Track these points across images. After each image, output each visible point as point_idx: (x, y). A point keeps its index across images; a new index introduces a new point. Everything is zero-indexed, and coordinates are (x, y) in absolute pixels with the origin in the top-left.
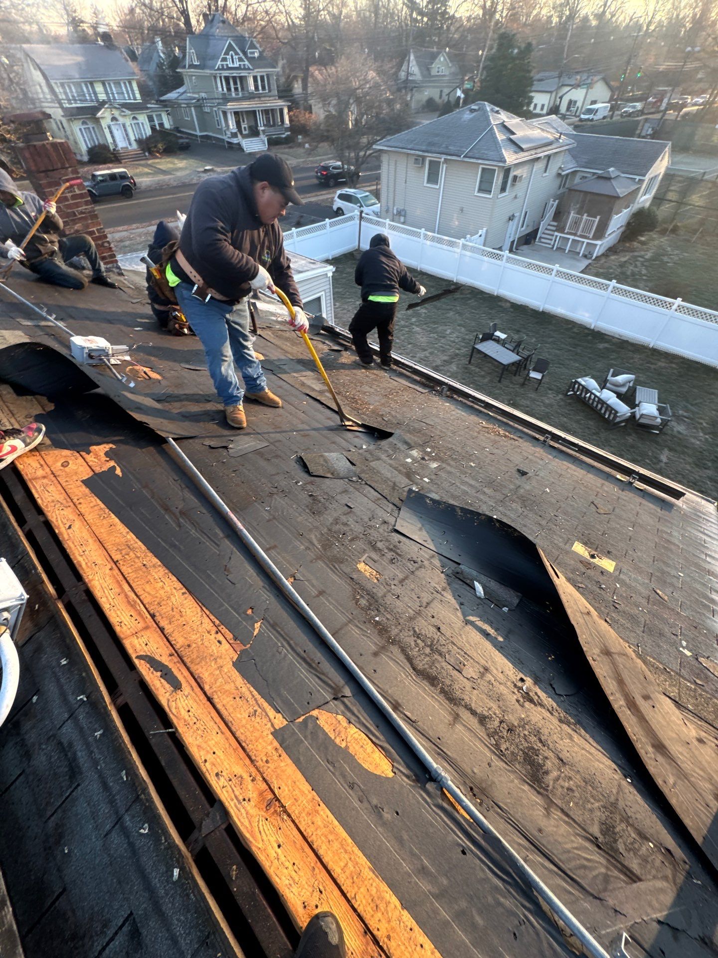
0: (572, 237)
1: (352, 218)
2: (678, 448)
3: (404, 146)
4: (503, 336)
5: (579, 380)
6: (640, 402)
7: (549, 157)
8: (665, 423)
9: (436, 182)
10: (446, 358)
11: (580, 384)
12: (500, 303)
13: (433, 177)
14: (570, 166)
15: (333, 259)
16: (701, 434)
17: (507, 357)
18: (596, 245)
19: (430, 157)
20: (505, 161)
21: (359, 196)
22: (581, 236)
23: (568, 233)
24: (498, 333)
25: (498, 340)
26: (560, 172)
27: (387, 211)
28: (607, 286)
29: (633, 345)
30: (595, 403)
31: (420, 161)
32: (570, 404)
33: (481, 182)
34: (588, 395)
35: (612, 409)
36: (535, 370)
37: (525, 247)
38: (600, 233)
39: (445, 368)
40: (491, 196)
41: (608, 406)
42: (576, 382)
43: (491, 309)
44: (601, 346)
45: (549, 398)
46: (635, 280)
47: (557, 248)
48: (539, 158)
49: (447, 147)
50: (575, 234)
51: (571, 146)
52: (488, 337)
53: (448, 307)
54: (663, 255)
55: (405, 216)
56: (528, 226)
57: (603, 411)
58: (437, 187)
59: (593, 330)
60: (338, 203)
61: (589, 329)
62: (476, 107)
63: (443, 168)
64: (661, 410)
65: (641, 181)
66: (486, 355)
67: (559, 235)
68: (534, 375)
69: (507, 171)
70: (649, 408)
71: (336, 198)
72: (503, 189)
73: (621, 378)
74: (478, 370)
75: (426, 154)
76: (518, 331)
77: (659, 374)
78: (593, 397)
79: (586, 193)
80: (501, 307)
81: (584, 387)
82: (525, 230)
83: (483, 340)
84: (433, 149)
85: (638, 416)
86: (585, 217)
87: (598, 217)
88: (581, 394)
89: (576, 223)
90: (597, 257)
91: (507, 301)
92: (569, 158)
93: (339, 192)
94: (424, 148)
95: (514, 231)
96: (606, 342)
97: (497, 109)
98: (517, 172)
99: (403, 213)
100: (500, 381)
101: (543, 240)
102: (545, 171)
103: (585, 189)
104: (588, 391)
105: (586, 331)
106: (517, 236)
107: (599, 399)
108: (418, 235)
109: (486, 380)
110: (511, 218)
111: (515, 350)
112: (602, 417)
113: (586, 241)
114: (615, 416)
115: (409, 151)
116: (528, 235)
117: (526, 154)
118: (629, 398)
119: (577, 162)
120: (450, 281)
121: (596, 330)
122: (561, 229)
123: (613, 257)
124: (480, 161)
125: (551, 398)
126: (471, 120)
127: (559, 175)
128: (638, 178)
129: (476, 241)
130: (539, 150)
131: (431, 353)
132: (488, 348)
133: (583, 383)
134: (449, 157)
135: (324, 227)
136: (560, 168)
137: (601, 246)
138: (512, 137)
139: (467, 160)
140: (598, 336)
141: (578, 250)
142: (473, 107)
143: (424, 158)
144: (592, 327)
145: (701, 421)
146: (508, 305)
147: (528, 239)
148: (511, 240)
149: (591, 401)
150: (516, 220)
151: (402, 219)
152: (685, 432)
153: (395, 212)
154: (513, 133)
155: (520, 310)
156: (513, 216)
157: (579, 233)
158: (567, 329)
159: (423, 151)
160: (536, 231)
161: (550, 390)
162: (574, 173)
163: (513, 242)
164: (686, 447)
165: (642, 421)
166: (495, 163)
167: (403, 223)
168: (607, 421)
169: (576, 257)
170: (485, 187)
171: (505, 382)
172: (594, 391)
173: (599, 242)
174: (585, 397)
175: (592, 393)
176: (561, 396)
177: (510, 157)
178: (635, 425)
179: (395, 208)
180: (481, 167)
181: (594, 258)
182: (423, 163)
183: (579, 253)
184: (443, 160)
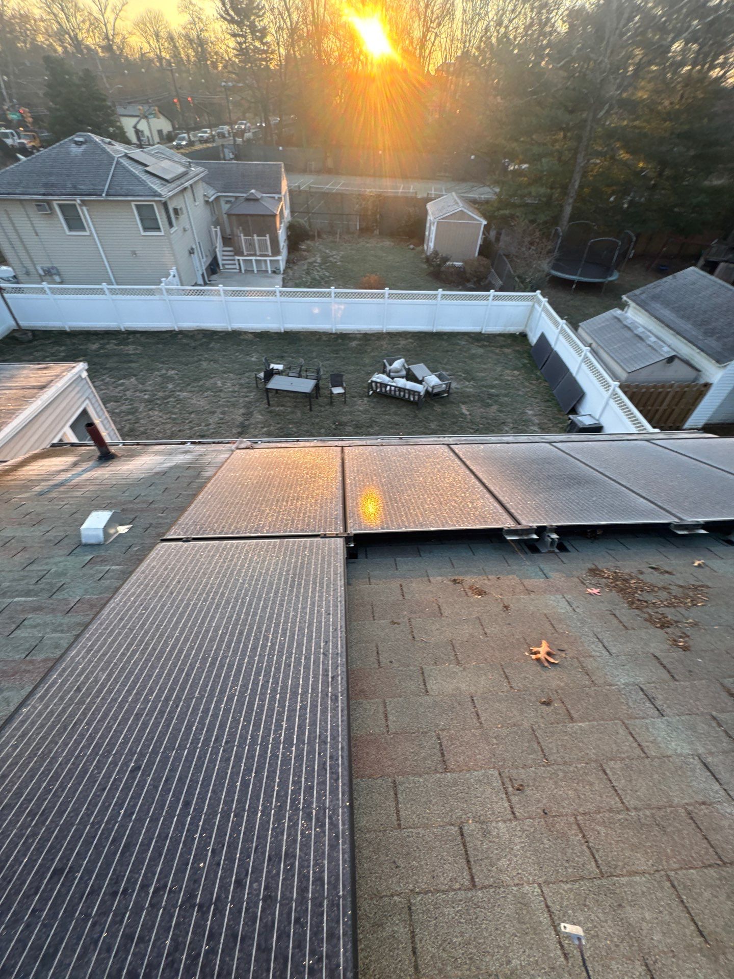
0: (253, 258)
2: (466, 400)
3: (10, 191)
4: (280, 367)
5: (374, 379)
6: (423, 377)
7: (191, 185)
8: (449, 386)
9: (83, 228)
10: (242, 411)
11: (376, 383)
12: (241, 337)
13: (75, 222)
14: (212, 194)
16: (467, 383)
17: (306, 385)
18: (278, 261)
19: (56, 201)
20: (161, 195)
22: (261, 255)
23: (248, 255)
24: (273, 366)
25: (279, 373)
26: (207, 199)
27: (28, 273)
29: (373, 335)
30: (398, 393)
31: (44, 207)
32: (377, 402)
33: (142, 220)
34: (388, 388)
35: (415, 392)
36: (334, 386)
37: (214, 277)
38: (275, 249)
39: (252, 421)
40: (162, 234)
41: (410, 391)
42: (372, 382)
43: (239, 345)
44: (354, 344)
45: (360, 405)
46: (326, 282)
47: (245, 270)
48: (185, 189)
49: (75, 187)
50: (255, 255)
51: (202, 175)
52: (270, 374)
53: (196, 359)
55: (58, 274)
56: (207, 256)
57: (407, 396)
58: (87, 233)
59: (336, 334)
61: (331, 334)
62: (81, 139)
63: (84, 213)
64: (440, 377)
65: (280, 199)
66: (277, 391)
67: (240, 258)
68: (338, 390)
69: (165, 205)
70: (433, 380)
72: (171, 224)
73: (396, 365)
74: (282, 408)
75: (50, 198)
77: (409, 351)
78: (393, 388)
79: (238, 215)
81: (381, 384)
82: (206, 261)
83: (268, 378)
84: (58, 191)
85: (430, 389)
86: (256, 237)
87: (268, 235)
88: (381, 390)
89: (250, 244)
90: (284, 270)
91: (246, 333)
92: (205, 185)
94: (43, 191)
95: (200, 264)
96: (354, 340)
97: (108, 140)
98: (174, 205)
99: (54, 271)
100: (311, 410)
101: (227, 267)
102: (195, 200)
103: (236, 213)
104: (386, 385)
105: (333, 336)
106: (204, 268)
107: (395, 387)
108: (102, 292)
109: (299, 414)
110: (191, 252)
111: (302, 375)
112: (408, 401)
113: (268, 259)
114: (418, 396)
115: (22, 197)
116: (210, 265)
117: (172, 185)
118: (411, 377)
119: (214, 188)
120: (171, 331)
121: (338, 332)
122: (239, 252)
123: (295, 268)
124: (129, 198)
125: (362, 405)
126: (84, 153)
127: (207, 202)
128: (276, 196)
129: (171, 282)
130: (182, 180)
131: (223, 413)
132: (277, 383)
133: (379, 380)
134: (85, 198)
136: (205, 195)
137: (281, 260)
138: (147, 169)
139: (110, 198)
140: (343, 337)
141: (264, 269)
142: (77, 139)
143: (49, 202)
144: (334, 331)
145: (460, 374)
147: (213, 268)
148: (201, 272)
149: (393, 393)
150: (195, 251)
151: (57, 278)
152: (458, 386)
153: (41, 272)
154: (146, 165)
155: (264, 337)
156: (192, 249)
157: (258, 253)
158: (318, 340)
159: (43, 195)
160: (215, 259)
161: (355, 397)
162: (217, 198)
163: (203, 275)
164: (469, 397)
165: (435, 391)
166: (150, 198)
167: (61, 283)
168: (414, 403)
169: (266, 274)
170: (150, 224)
171: (316, 408)
172: (390, 383)
173: (279, 258)
174: (386, 391)
175: (391, 386)
176: (365, 399)
177: (165, 192)
178: (432, 396)
179: (39, 268)
180: (133, 204)
181: (282, 272)
182: (51, 208)
183: (267, 271)
184: (79, 202)
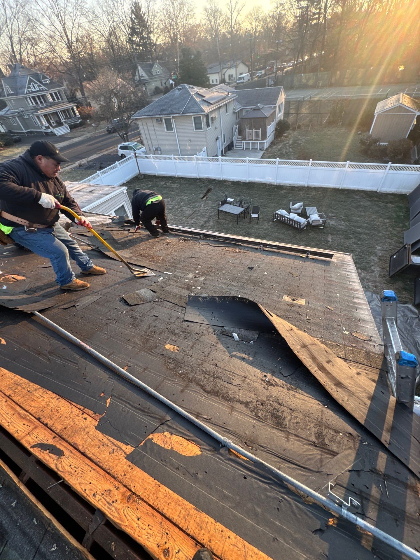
0: (251, 142)
1: (131, 158)
2: (335, 233)
3: (149, 114)
4: (232, 200)
5: (277, 212)
6: (309, 215)
7: (226, 105)
8: (324, 222)
9: (172, 129)
10: (205, 219)
11: (278, 214)
12: (225, 184)
13: (169, 127)
14: (238, 108)
15: (127, 182)
16: (343, 223)
17: (237, 210)
18: (264, 143)
19: (164, 117)
20: (204, 111)
21: (131, 145)
22: (255, 140)
23: (248, 140)
24: (229, 199)
25: (230, 203)
26: (234, 111)
27: (150, 150)
28: (275, 162)
29: (297, 187)
30: (289, 222)
31: (159, 120)
32: (276, 225)
33: (195, 124)
34: (284, 218)
35: (298, 222)
36: (253, 213)
37: (229, 152)
38: (264, 137)
39: (207, 225)
40: (203, 130)
41: (295, 221)
42: (276, 213)
43: (222, 187)
44: (283, 192)
45: (265, 226)
46: (288, 155)
47: (246, 149)
48: (221, 106)
49: (171, 111)
50: (252, 140)
51: (235, 97)
52: (224, 202)
53: (199, 192)
54: (298, 140)
55: (160, 150)
56: (227, 141)
57: (293, 225)
58: (173, 132)
59: (276, 185)
60: (121, 152)
62: (181, 87)
63: (173, 122)
64: (320, 216)
65: (275, 107)
66: (226, 212)
67: (244, 142)
68: (255, 216)
69: (207, 116)
70: (315, 217)
71: (119, 149)
72: (208, 125)
73: (297, 206)
74: (224, 221)
75: (161, 116)
76: (239, 195)
77: (314, 199)
78: (286, 219)
79: (251, 119)
80: (226, 185)
81: (280, 215)
82: (226, 144)
83: (222, 205)
84: (165, 113)
85: (311, 222)
86: (254, 130)
87: (260, 129)
88: (280, 219)
89: (251, 134)
91: (228, 181)
92: (237, 103)
93: (119, 146)
94: (159, 113)
95: (221, 145)
96: (284, 190)
97: (192, 86)
98: (213, 115)
99: (159, 149)
100: (237, 224)
101: (237, 146)
102: (227, 112)
103: (250, 117)
104: (283, 216)
105: (273, 186)
106: (223, 148)
107: (290, 219)
108: (171, 159)
109: (230, 225)
110: (217, 139)
111: (240, 205)
112: (294, 227)
113: (258, 142)
114: (300, 225)
115: (152, 116)
116: (228, 145)
117: (214, 106)
118: (303, 214)
119: (241, 104)
120: (195, 178)
121: (278, 184)
122: (244, 139)
123: (274, 147)
124: (191, 114)
125: (266, 225)
126: (180, 94)
127: (234, 112)
128: (273, 106)
129: (203, 155)
130: (220, 103)
131: (196, 219)
132: (226, 208)
133: (279, 213)
134: (174, 115)
135: (116, 166)
136: (234, 109)
137: (267, 143)
138: (204, 99)
139: (184, 115)
140: (279, 187)
141: (256, 147)
142: (179, 88)
143: (161, 118)
144: (275, 184)
145: (341, 216)
146: (230, 183)
147: (230, 147)
148: (221, 150)
149: (286, 221)
150: (220, 139)
151: (159, 152)
152: (335, 224)
154: (204, 97)
155: (237, 184)
156: (218, 137)
157: (254, 139)
158: (263, 188)
159: (159, 115)
160: (233, 142)
161: (265, 221)
162: (242, 110)
163: (222, 151)
164: (338, 231)
165: (314, 224)
166: (200, 113)
167: (161, 154)
168: (297, 229)
169: (257, 151)
170: (198, 126)
171: (240, 223)
172: (286, 216)
173: (265, 141)
174: (283, 220)
175: (285, 217)
176: (271, 223)
177: (206, 109)
178: (311, 227)
179: (154, 148)
180: (193, 117)
181: (265, 149)
182: (161, 121)
183: (257, 149)
184: (171, 117)
